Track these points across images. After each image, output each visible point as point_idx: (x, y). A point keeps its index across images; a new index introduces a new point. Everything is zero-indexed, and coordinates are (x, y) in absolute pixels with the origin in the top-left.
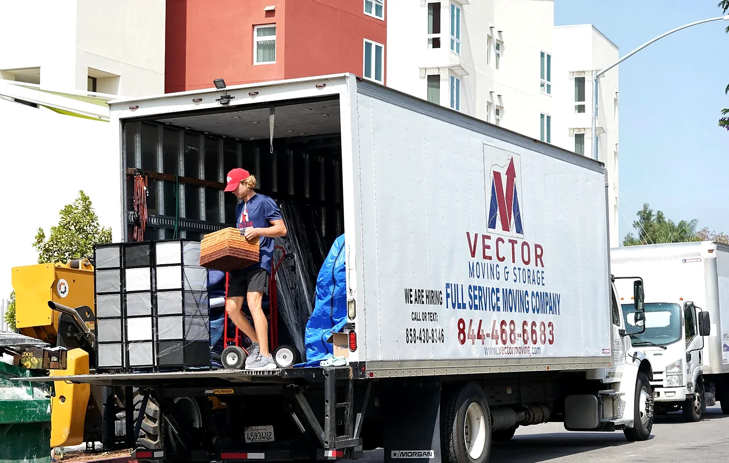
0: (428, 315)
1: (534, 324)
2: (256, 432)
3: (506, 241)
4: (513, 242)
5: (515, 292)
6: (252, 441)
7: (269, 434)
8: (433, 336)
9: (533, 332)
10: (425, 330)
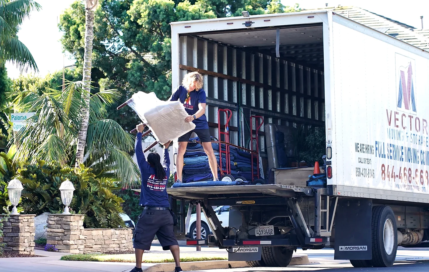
0: (366, 160)
1: (422, 171)
2: (262, 229)
3: (407, 116)
4: (411, 117)
5: (411, 149)
6: (260, 235)
7: (271, 231)
8: (369, 173)
9: (421, 177)
10: (365, 169)
